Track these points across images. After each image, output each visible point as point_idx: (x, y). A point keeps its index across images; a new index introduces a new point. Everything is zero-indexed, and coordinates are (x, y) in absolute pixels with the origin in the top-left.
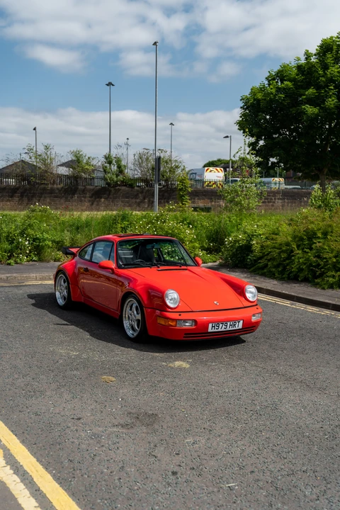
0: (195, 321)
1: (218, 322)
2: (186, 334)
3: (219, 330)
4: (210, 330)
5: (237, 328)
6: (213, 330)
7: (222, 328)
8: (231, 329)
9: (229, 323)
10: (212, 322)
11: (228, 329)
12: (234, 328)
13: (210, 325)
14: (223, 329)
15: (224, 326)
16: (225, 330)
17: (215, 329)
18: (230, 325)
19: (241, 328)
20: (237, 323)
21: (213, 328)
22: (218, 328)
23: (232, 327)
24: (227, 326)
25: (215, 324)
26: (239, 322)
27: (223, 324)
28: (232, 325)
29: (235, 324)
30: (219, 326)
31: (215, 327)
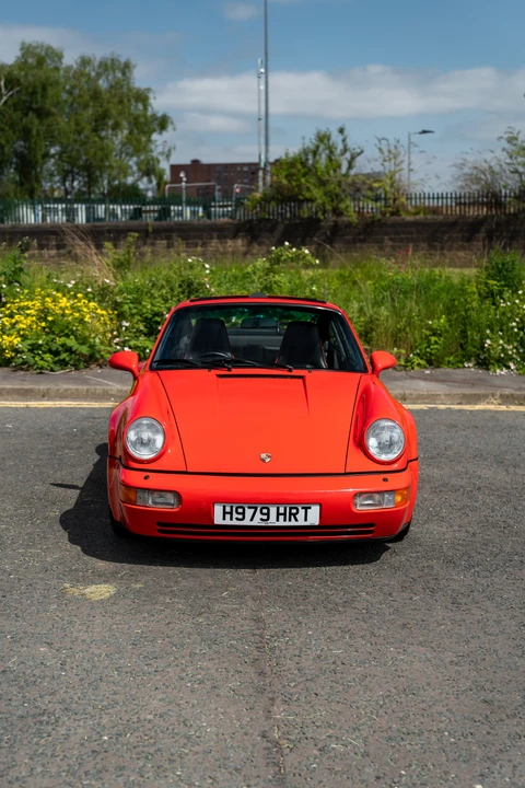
0: (177, 495)
1: (240, 502)
2: (160, 524)
3: (246, 522)
4: (218, 519)
5: (301, 522)
6: (228, 522)
7: (253, 518)
8: (281, 523)
9: (273, 510)
10: (223, 500)
11: (273, 521)
12: (293, 523)
13: (218, 509)
14: (257, 522)
15: (258, 516)
16: (263, 524)
17: (231, 519)
18: (278, 514)
19: (317, 523)
20: (302, 512)
21: (228, 516)
22: (241, 517)
23: (285, 520)
24: (268, 514)
25: (232, 507)
26: (306, 509)
27: (256, 509)
28: (285, 514)
29: (294, 511)
30: (243, 514)
31: (231, 513)
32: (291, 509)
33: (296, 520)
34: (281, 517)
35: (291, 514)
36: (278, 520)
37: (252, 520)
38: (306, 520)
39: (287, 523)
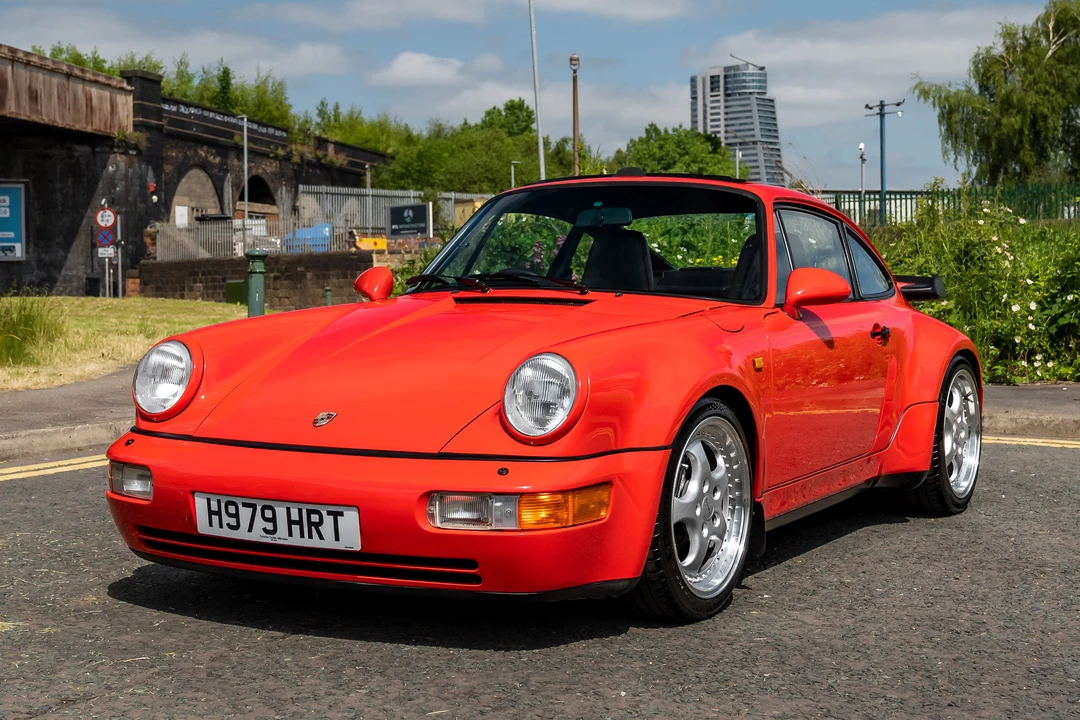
0: (151, 474)
1: (231, 492)
3: (242, 534)
4: (201, 524)
5: (329, 543)
6: (216, 531)
7: (251, 527)
8: (296, 541)
9: (281, 512)
10: (210, 488)
11: (282, 537)
12: (315, 543)
13: (200, 503)
14: (257, 535)
15: (259, 523)
16: (268, 539)
17: (221, 526)
18: (291, 522)
19: (357, 547)
20: (328, 520)
21: (215, 518)
22: (233, 522)
23: (302, 536)
24: (273, 520)
25: (219, 502)
26: (336, 515)
27: (254, 507)
28: (300, 523)
29: (315, 518)
30: (236, 516)
31: (219, 513)
32: (310, 512)
33: (321, 538)
34: (296, 528)
35: (310, 524)
36: (290, 535)
37: (250, 530)
38: (337, 538)
39: (306, 542)
